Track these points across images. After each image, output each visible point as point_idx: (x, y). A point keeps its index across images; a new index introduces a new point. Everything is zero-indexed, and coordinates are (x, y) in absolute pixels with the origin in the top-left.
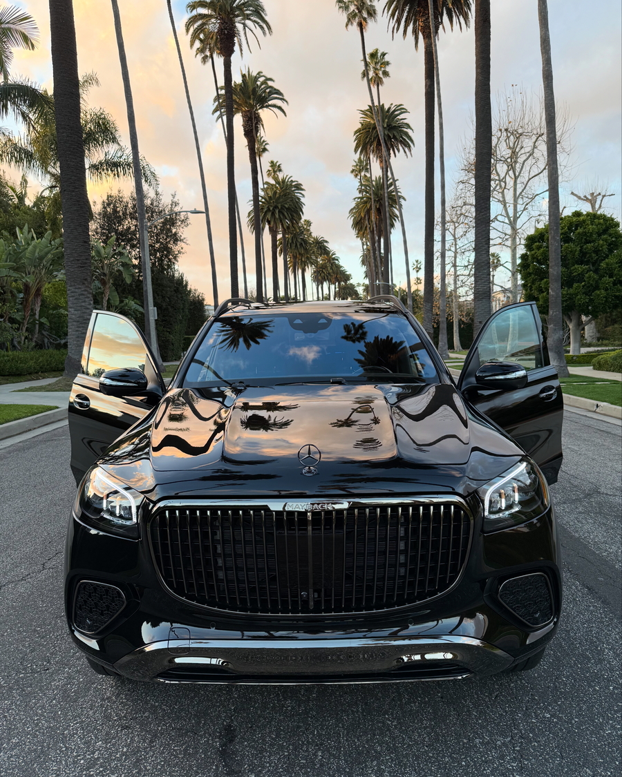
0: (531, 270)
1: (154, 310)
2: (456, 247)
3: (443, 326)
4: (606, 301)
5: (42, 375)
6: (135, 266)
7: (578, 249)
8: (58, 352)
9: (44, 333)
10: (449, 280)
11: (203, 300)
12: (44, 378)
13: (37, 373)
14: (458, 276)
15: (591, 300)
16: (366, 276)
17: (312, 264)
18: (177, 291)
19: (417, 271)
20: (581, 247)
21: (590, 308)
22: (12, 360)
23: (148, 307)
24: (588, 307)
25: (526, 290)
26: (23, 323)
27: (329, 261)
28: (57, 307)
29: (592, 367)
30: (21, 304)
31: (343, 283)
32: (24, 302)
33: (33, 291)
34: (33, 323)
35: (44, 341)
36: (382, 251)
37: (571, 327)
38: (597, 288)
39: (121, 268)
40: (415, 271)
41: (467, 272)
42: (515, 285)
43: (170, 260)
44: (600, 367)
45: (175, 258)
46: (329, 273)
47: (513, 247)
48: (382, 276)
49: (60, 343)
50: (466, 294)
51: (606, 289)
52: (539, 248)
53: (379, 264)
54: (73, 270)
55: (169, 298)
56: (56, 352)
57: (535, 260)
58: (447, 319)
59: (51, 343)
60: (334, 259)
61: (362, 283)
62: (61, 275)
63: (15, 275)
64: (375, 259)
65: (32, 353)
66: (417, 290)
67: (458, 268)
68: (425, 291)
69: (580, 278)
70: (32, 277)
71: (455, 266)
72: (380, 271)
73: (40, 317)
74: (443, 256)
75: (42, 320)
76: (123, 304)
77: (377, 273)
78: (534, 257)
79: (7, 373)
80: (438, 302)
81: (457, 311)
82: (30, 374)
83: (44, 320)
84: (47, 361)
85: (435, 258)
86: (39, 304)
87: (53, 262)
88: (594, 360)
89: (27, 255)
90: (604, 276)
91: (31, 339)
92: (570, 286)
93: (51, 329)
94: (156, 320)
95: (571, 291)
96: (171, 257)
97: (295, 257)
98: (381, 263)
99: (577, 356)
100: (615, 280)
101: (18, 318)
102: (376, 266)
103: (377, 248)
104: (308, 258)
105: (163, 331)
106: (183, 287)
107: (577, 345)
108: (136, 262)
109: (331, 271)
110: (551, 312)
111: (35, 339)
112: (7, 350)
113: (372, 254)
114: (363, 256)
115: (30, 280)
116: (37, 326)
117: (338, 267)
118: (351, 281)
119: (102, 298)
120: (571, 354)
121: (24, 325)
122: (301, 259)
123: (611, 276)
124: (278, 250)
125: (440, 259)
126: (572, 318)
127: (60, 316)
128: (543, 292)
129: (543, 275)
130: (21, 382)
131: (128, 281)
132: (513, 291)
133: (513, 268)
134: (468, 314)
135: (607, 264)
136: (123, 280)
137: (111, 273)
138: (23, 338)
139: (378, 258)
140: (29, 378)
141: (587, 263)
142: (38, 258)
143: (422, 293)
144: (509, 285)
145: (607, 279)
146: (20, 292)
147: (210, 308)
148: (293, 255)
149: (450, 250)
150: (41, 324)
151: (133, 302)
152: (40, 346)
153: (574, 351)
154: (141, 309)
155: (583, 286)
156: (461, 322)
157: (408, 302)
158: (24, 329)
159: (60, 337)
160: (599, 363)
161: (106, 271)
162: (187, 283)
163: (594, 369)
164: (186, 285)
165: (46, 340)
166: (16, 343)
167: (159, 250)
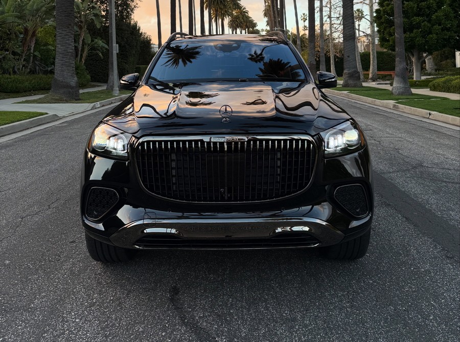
0: (383, 20)
1: (116, 46)
2: (330, 4)
3: (323, 59)
4: (437, 42)
5: (34, 92)
6: (103, 16)
7: (416, 6)
8: (46, 77)
9: (37, 62)
10: (326, 27)
11: (150, 40)
12: (35, 95)
13: (30, 91)
14: (333, 24)
15: (426, 41)
16: (268, 24)
17: (229, 15)
18: (132, 33)
19: (304, 21)
20: (418, 4)
21: (426, 47)
22: (13, 81)
23: (112, 45)
24: (425, 46)
25: (380, 34)
26: (22, 55)
27: (241, 13)
28: (46, 44)
29: (429, 89)
30: (21, 42)
31: (251, 29)
32: (24, 41)
33: (30, 33)
34: (29, 56)
35: (35, 69)
36: (279, 7)
37: (413, 61)
38: (430, 33)
39: (93, 18)
40: (302, 21)
41: (339, 22)
42: (373, 31)
43: (128, 12)
44: (434, 88)
45: (132, 10)
46: (241, 22)
47: (371, 4)
48: (279, 24)
49: (47, 70)
50: (338, 36)
51: (437, 34)
52: (388, 5)
53: (277, 16)
54: (61, 18)
55: (126, 39)
56: (44, 76)
57: (386, 13)
58: (325, 54)
59: (40, 69)
60: (245, 12)
61: (265, 29)
62: (51, 22)
63: (19, 21)
64: (274, 12)
65: (27, 76)
66: (305, 34)
67: (332, 19)
68: (309, 34)
69: (418, 26)
70: (31, 23)
71: (330, 17)
72: (277, 21)
73: (34, 51)
74: (321, 11)
75: (36, 53)
76: (93, 43)
77: (275, 22)
78: (385, 12)
79: (9, 91)
80: (319, 42)
81: (333, 48)
82: (25, 91)
83: (37, 53)
84: (38, 82)
85: (316, 11)
86: (34, 42)
87: (46, 13)
88: (431, 84)
89: (28, 8)
90: (435, 25)
91: (27, 67)
92: (411, 31)
93: (41, 59)
94: (117, 53)
95: (412, 35)
96: (129, 10)
97: (216, 11)
98: (278, 15)
99: (419, 81)
100: (442, 28)
101: (19, 52)
102: (275, 17)
103: (275, 5)
104: (226, 11)
105: (121, 62)
106: (137, 31)
107: (419, 73)
108: (104, 13)
109: (242, 20)
110: (397, 49)
111: (29, 67)
112: (10, 74)
113: (271, 9)
114: (265, 10)
115: (29, 25)
116: (32, 58)
117: (248, 17)
118: (257, 28)
119: (79, 38)
120: (415, 79)
121: (22, 57)
122: (221, 12)
123: (440, 25)
124: (205, 5)
125: (319, 13)
126: (415, 54)
127: (48, 51)
128: (392, 36)
129: (391, 23)
130: (19, 97)
131: (98, 26)
132: (372, 36)
133: (371, 19)
134: (341, 51)
135: (437, 17)
136: (94, 26)
137: (86, 21)
138: (21, 66)
139: (276, 12)
140: (25, 94)
141: (423, 15)
142: (35, 10)
143: (307, 37)
144: (369, 32)
145: (437, 27)
146: (21, 33)
147: (155, 46)
148: (215, 9)
149: (327, 7)
150: (35, 56)
151: (101, 41)
152: (32, 72)
153: (417, 77)
154: (106, 46)
155: (420, 31)
156: (335, 56)
157: (298, 43)
158: (22, 60)
159: (47, 65)
160: (434, 85)
161: (83, 19)
162: (139, 28)
163: (431, 90)
164: (139, 29)
165: (37, 68)
166: (16, 70)
167: (120, 5)
